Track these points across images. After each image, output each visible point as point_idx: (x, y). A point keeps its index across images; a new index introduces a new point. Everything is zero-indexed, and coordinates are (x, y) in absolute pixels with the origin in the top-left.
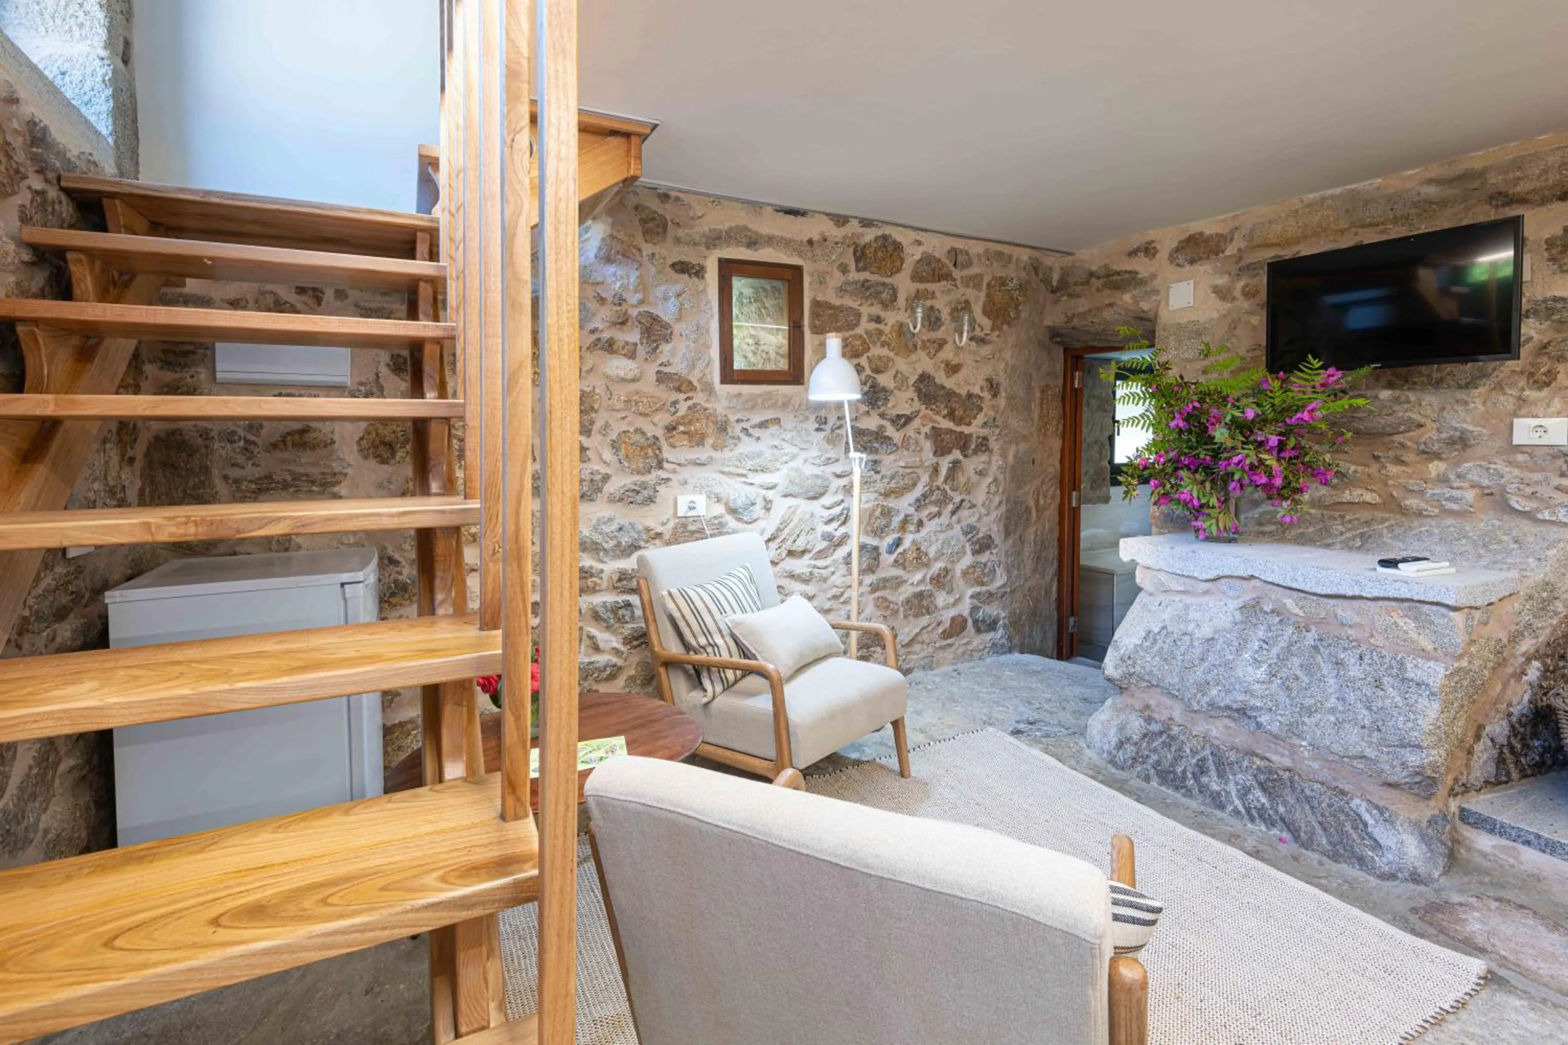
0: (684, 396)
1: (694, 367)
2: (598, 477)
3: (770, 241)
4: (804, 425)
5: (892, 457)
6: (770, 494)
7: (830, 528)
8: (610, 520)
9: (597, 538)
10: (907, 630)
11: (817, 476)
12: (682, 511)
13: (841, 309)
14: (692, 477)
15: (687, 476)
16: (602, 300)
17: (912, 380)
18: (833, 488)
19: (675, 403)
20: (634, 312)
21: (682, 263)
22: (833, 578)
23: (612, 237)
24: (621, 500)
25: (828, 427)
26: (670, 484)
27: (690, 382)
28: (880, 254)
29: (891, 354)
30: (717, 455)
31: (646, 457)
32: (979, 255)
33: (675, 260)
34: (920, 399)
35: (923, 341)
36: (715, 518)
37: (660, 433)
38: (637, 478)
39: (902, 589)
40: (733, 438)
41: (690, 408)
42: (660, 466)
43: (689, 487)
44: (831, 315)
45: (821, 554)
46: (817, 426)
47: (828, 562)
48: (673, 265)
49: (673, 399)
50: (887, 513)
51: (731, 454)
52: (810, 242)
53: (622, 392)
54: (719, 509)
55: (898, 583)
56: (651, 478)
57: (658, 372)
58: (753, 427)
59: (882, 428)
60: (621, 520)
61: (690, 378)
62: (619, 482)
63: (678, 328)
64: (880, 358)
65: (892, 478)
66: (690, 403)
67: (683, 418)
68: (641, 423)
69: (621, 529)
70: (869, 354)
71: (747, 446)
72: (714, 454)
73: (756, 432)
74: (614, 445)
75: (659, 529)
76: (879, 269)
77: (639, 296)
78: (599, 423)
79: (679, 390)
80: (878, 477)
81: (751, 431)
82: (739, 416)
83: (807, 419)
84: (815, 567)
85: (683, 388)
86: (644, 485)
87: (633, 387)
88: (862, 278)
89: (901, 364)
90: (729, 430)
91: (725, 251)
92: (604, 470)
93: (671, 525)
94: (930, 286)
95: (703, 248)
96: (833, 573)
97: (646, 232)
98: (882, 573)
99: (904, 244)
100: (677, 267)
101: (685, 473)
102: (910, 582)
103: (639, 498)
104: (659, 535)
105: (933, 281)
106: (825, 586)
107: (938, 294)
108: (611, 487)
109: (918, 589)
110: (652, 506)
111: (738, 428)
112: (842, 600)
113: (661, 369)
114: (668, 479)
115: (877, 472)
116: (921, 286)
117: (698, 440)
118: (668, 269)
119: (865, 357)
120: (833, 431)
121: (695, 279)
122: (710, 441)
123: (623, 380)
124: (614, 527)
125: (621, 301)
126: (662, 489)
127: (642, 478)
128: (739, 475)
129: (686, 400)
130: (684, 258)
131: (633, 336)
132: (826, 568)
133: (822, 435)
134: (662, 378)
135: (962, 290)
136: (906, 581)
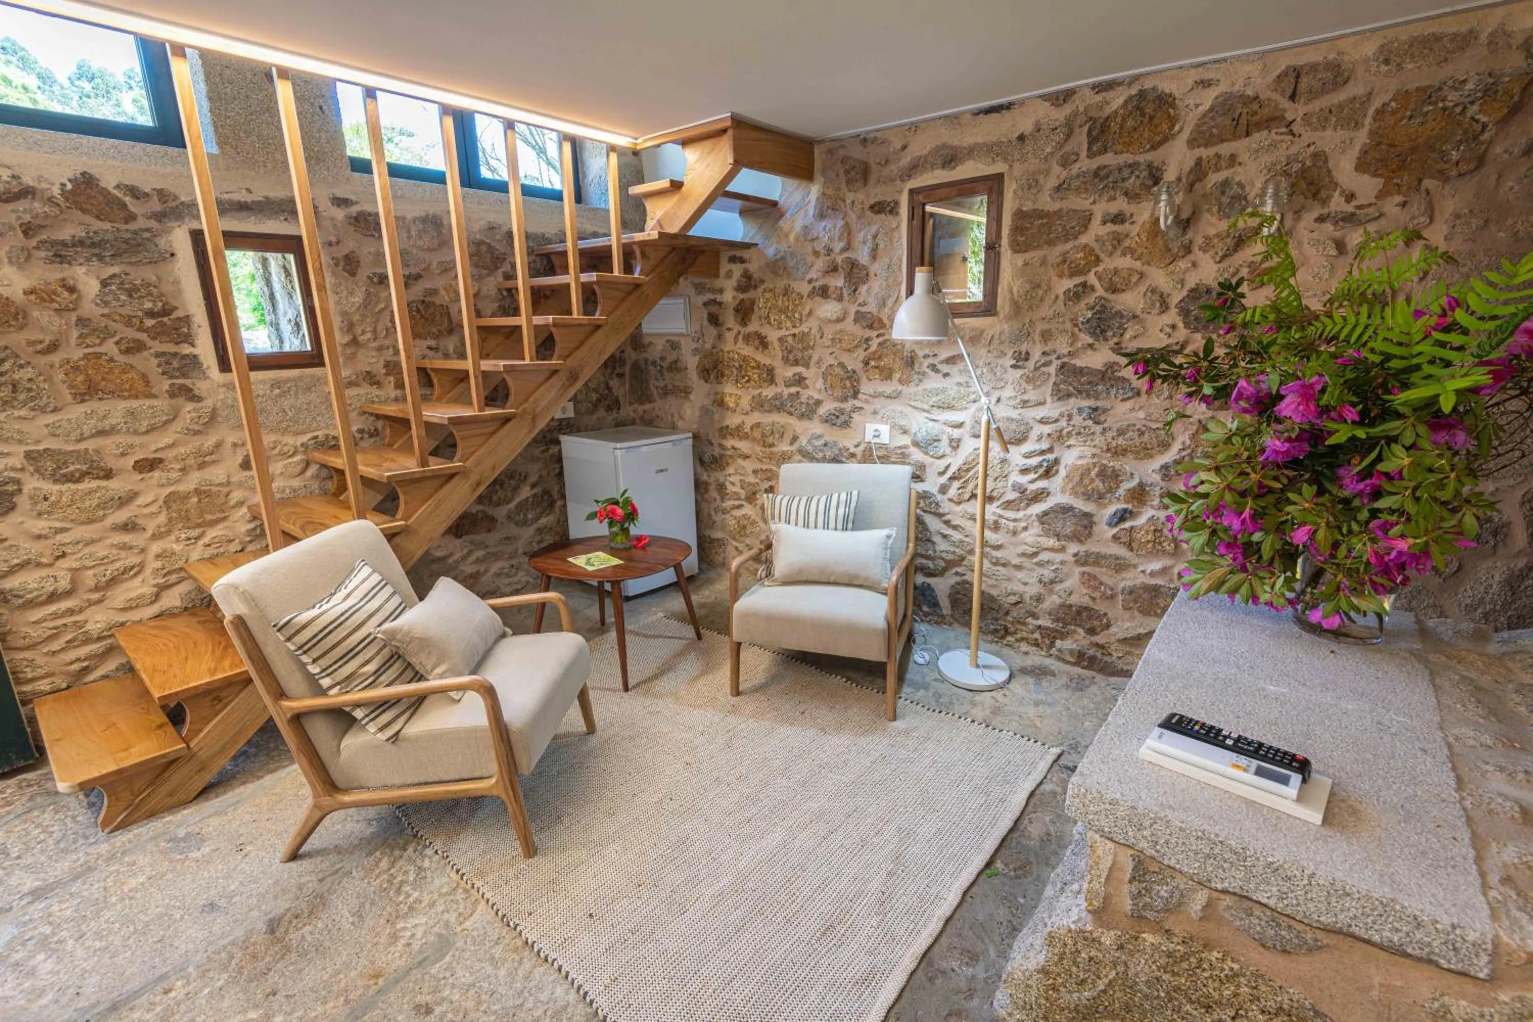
0: (875, 333)
1: (884, 304)
2: (811, 402)
3: (971, 152)
4: (1000, 361)
5: (1129, 404)
6: (956, 433)
7: (1024, 480)
8: (820, 437)
9: (810, 449)
10: (1128, 624)
11: (1012, 420)
12: (869, 437)
13: (1058, 214)
14: (883, 407)
15: (878, 407)
16: (816, 254)
17: (1176, 298)
18: (1034, 435)
19: (868, 340)
20: (839, 259)
21: (879, 203)
22: (1024, 535)
23: (824, 194)
24: (827, 421)
25: (1031, 364)
26: (862, 412)
27: (880, 320)
28: (1130, 123)
29: (1138, 265)
30: (905, 389)
31: (844, 387)
32: (1366, 60)
33: (872, 202)
34: (1187, 325)
35: (1206, 238)
36: (900, 448)
37: (858, 366)
38: (837, 405)
39: (1130, 574)
40: (918, 373)
41: (880, 344)
42: (855, 395)
43: (879, 417)
44: (1043, 225)
45: (1008, 505)
46: (1014, 362)
47: (1020, 515)
48: (872, 207)
49: (867, 336)
50: (1111, 477)
51: (916, 389)
52: (1021, 138)
53: (829, 331)
54: (905, 440)
55: (1120, 566)
56: (848, 406)
57: (857, 312)
58: (942, 362)
59: (1111, 366)
60: (828, 438)
61: (881, 316)
62: (828, 407)
63: (875, 268)
64: (1116, 271)
65: (1121, 432)
66: (881, 339)
67: (874, 353)
68: (845, 358)
69: (825, 445)
70: (1100, 269)
71: (933, 382)
72: (900, 388)
73: (945, 368)
74: (825, 376)
75: (852, 450)
76: (1129, 144)
77: (842, 245)
78: (815, 358)
79: (871, 327)
80: (1098, 429)
81: (940, 367)
82: (927, 351)
83: (1003, 354)
84: (1001, 516)
85: (875, 325)
86: (842, 411)
87: (839, 327)
88: (1095, 166)
89: (1159, 277)
90: (916, 366)
91: (919, 179)
92: (817, 396)
93: (861, 448)
94: (1225, 149)
95: (898, 182)
96: (1025, 529)
97: (849, 182)
98: (1092, 547)
99: (1177, 94)
100: (876, 208)
101: (878, 404)
102: (1140, 568)
103: (839, 422)
104: (853, 455)
105: (1235, 137)
106: (1013, 539)
107: (1244, 157)
108: (822, 411)
109: (1153, 581)
110: (848, 430)
111: (926, 363)
112: (1035, 560)
113: (860, 308)
114: (862, 408)
115: (1097, 423)
116: (1206, 153)
117: (887, 374)
118: (868, 213)
119: (1092, 274)
120: (1036, 369)
121: (890, 217)
122: (897, 375)
123: (830, 321)
124: (821, 442)
125: (829, 251)
126: (856, 416)
127: (842, 406)
128: (924, 410)
129: (878, 336)
130: (880, 198)
131: (838, 282)
132: (1015, 520)
133: (1018, 373)
134: (859, 317)
135: (1307, 137)
136: (1135, 566)
